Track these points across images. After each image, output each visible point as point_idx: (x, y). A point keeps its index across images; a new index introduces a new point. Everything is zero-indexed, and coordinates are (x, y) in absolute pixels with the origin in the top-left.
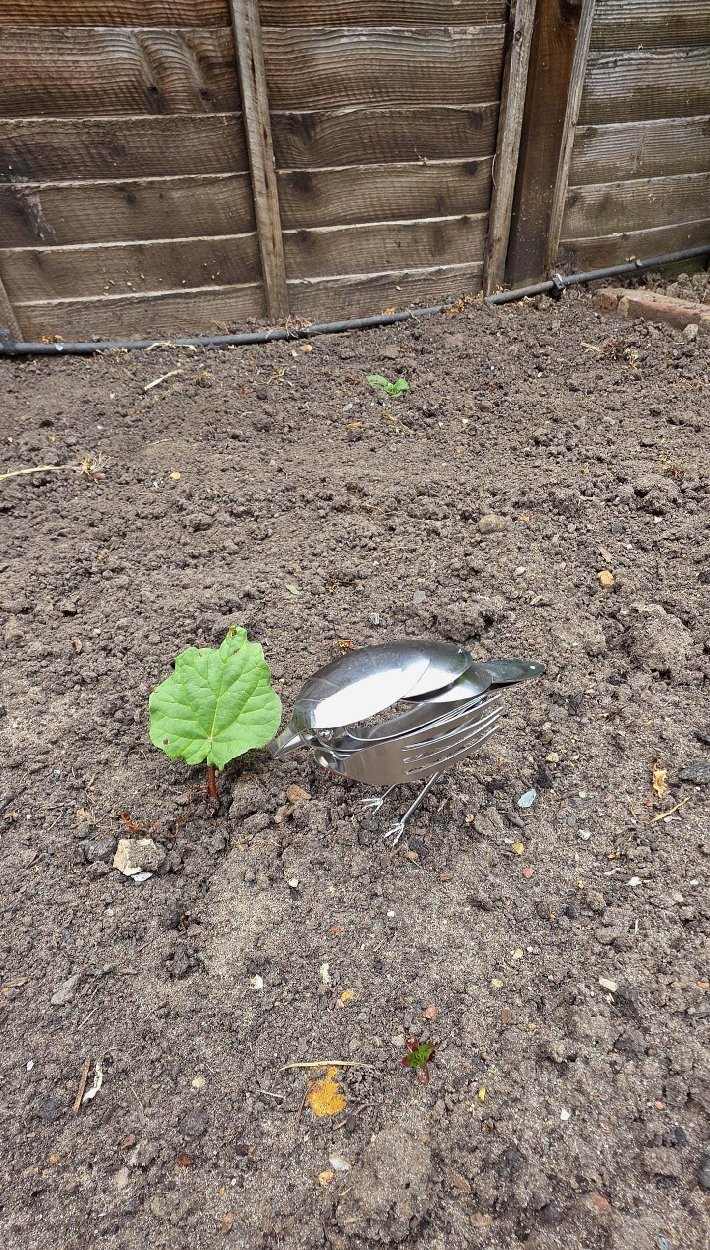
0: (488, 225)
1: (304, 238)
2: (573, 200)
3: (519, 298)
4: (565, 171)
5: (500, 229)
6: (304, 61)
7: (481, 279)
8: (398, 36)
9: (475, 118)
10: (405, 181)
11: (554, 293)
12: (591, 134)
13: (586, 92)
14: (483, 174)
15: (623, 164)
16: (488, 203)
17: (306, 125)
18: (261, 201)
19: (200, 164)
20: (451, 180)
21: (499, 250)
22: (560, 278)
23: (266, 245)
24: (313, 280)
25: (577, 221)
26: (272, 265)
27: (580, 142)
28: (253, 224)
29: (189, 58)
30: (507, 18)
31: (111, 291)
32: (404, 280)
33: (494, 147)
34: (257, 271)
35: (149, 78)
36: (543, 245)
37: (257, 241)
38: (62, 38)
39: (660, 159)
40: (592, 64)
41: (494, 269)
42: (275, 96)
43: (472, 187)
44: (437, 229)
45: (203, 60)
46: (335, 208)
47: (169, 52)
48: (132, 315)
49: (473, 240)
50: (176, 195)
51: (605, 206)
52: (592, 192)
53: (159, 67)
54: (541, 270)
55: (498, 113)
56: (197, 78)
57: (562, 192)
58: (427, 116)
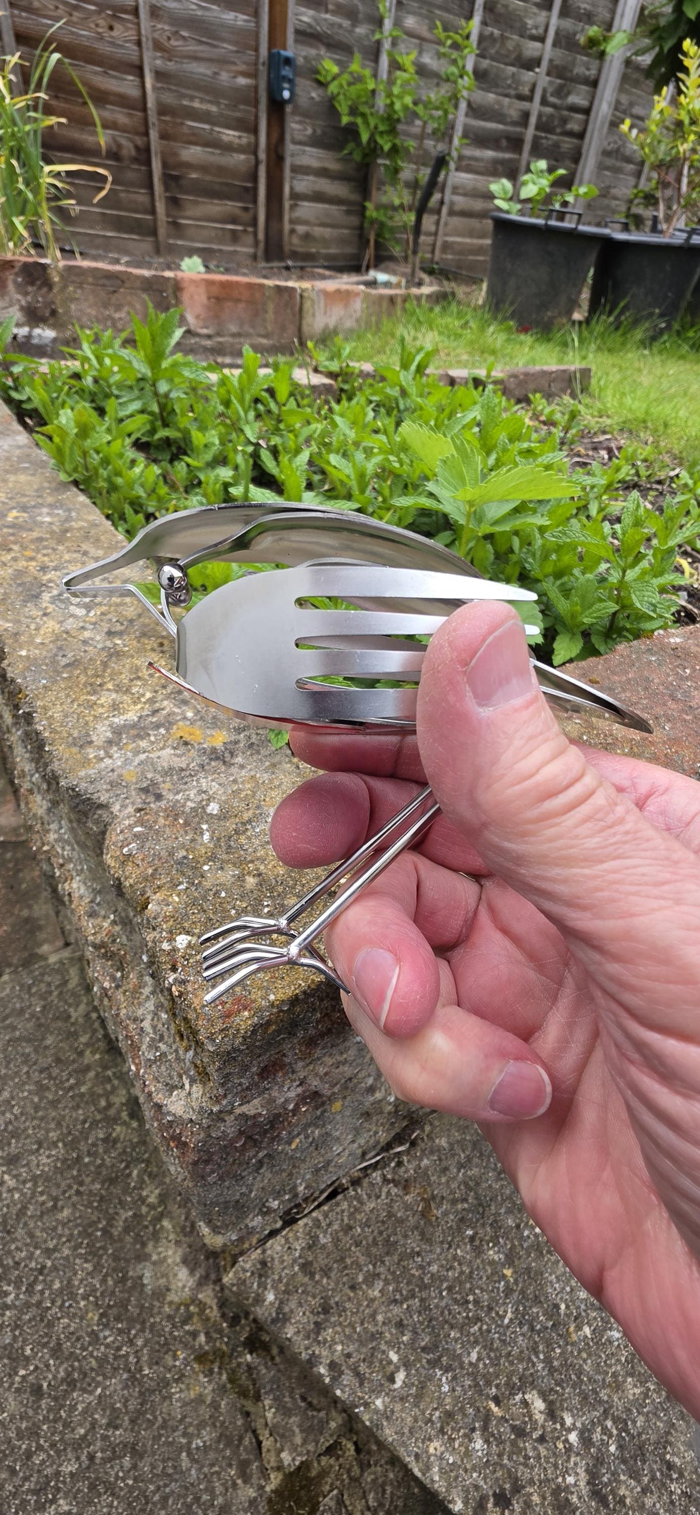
0: (255, 234)
1: (175, 225)
2: (293, 231)
3: (272, 268)
4: (286, 218)
5: (261, 236)
6: (176, 154)
7: (255, 257)
8: (213, 153)
9: (246, 189)
10: (218, 208)
11: (288, 268)
12: (296, 205)
13: (292, 188)
14: (251, 213)
15: (313, 220)
16: (254, 222)
17: (176, 178)
18: (158, 204)
19: (132, 184)
20: (238, 212)
21: (262, 246)
22: (290, 263)
23: (159, 223)
24: (180, 242)
25: (295, 240)
26: (162, 231)
27: (293, 207)
28: (153, 212)
29: (131, 145)
30: (255, 153)
31: (91, 228)
32: (220, 251)
33: (255, 201)
34: (154, 232)
35: (114, 149)
36: (280, 247)
37: (155, 221)
38: (83, 130)
39: (328, 221)
40: (292, 178)
41: (260, 253)
42: (165, 165)
43: (246, 217)
44: (233, 232)
45: (137, 148)
46: (189, 213)
47: (123, 142)
48: (99, 241)
49: (250, 239)
50: (122, 195)
51: (307, 237)
52: (301, 229)
53: (119, 146)
54: (281, 257)
55: (255, 189)
56: (133, 152)
57: (287, 227)
58: (227, 184)
